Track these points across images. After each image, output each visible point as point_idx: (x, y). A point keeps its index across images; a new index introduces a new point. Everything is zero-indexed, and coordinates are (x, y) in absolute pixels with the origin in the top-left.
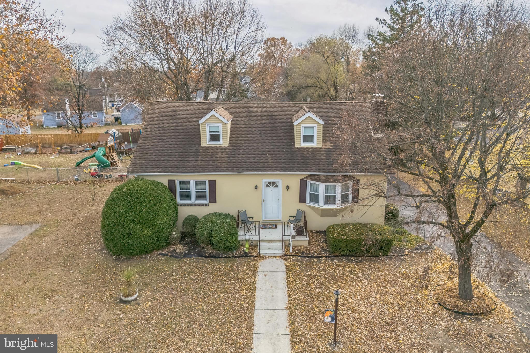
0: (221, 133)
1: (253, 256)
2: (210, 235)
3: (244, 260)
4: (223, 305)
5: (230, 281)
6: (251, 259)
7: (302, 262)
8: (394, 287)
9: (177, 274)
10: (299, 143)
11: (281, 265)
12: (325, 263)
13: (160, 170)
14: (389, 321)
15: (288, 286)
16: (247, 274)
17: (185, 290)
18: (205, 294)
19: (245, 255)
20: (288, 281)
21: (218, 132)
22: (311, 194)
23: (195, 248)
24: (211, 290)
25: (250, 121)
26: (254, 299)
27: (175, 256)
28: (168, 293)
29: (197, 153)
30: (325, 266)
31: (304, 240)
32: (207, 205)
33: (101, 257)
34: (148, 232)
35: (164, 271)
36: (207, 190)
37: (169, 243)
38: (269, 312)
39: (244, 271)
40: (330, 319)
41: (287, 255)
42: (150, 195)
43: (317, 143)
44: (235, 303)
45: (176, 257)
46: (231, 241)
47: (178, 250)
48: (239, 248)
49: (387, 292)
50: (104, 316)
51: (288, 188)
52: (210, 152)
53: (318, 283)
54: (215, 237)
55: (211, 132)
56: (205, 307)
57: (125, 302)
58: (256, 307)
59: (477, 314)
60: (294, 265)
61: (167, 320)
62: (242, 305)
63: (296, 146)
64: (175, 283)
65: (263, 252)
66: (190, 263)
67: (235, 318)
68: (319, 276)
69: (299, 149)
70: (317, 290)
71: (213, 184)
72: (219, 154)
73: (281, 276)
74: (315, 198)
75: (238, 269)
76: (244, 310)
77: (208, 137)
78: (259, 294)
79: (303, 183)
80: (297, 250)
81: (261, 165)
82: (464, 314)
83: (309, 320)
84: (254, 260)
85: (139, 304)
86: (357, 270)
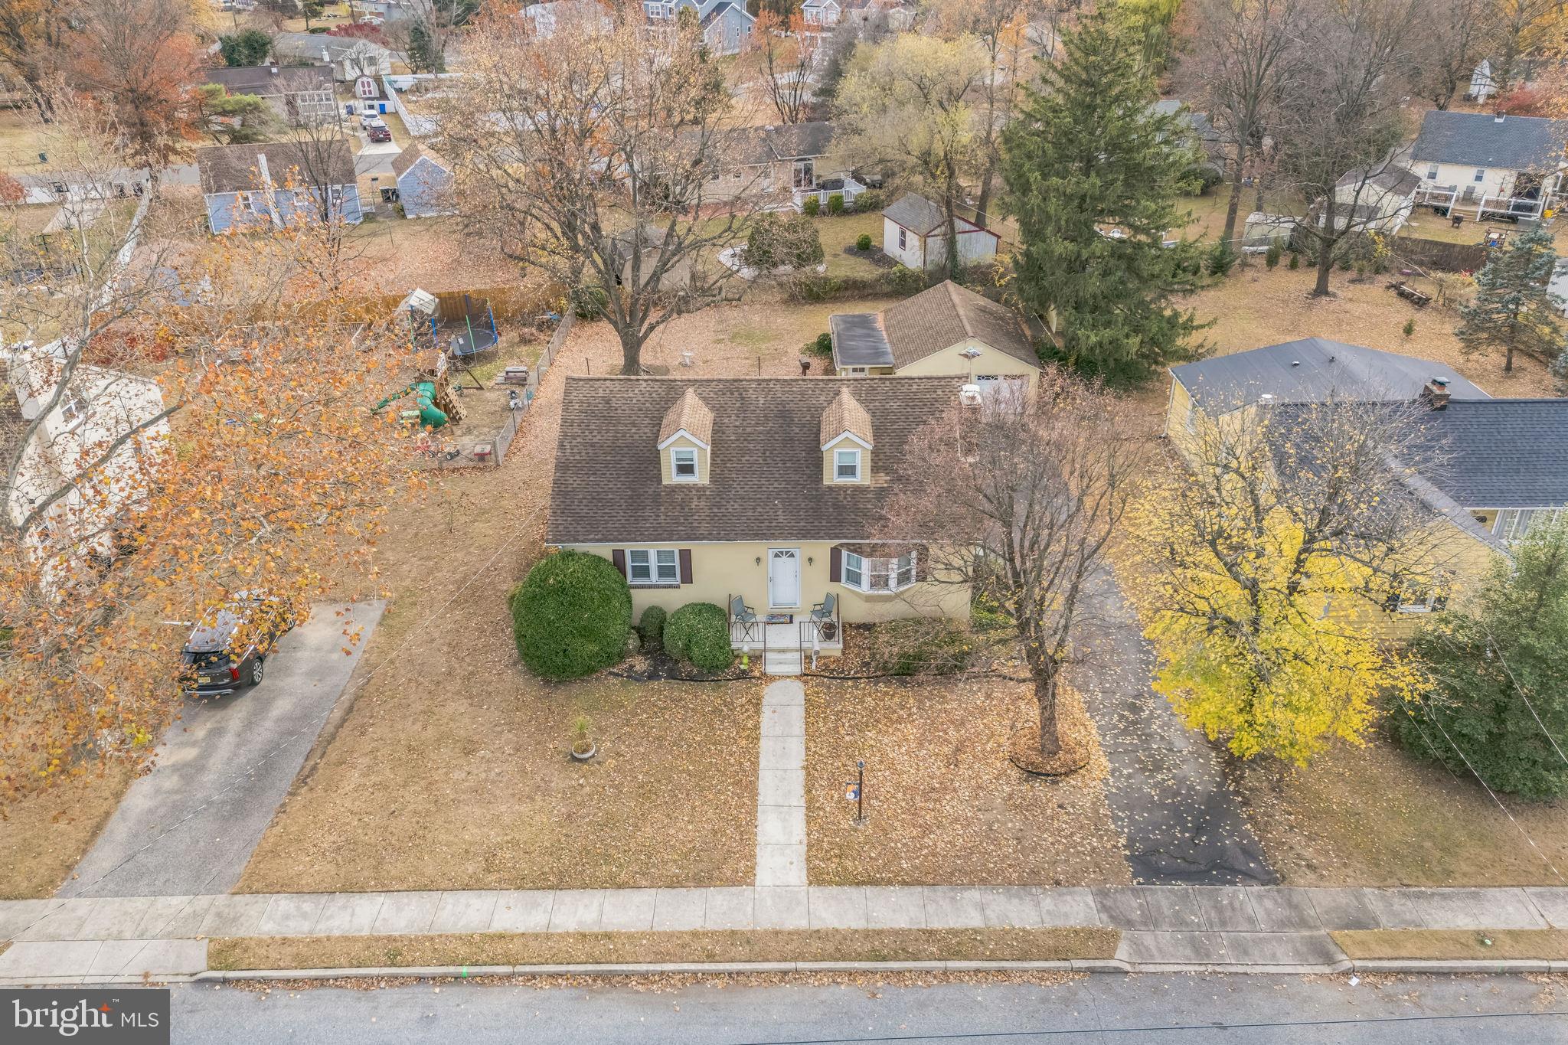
0: (696, 463)
1: (754, 677)
2: (688, 647)
3: (741, 685)
4: (716, 764)
5: (723, 722)
6: (751, 682)
7: (829, 687)
8: (958, 731)
9: (645, 712)
10: (831, 477)
11: (796, 692)
12: (864, 689)
13: (600, 536)
14: (937, 786)
15: (806, 730)
16: (747, 710)
17: (660, 739)
18: (690, 746)
19: (743, 676)
20: (807, 723)
21: (692, 460)
22: (848, 570)
23: (663, 663)
24: (697, 739)
25: (745, 423)
26: (758, 753)
27: (633, 676)
28: (637, 745)
29: (656, 499)
30: (864, 695)
31: (835, 648)
32: (678, 587)
33: (520, 680)
34: (594, 648)
35: (623, 706)
36: (677, 563)
37: (622, 656)
38: (779, 773)
39: (742, 706)
40: (853, 795)
41: (807, 675)
42: (592, 589)
43: (863, 477)
44: (732, 761)
45: (637, 680)
46: (721, 658)
47: (638, 668)
48: (732, 663)
49: (946, 740)
50: (558, 782)
51: (810, 560)
52: (679, 497)
53: (850, 726)
54: (696, 652)
55: (678, 460)
56: (691, 768)
57: (580, 760)
58: (761, 766)
59: (1055, 775)
60: (817, 693)
61: (643, 787)
62: (741, 764)
63: (826, 482)
64: (643, 726)
65: (771, 669)
66: (660, 691)
67: (733, 784)
68: (854, 713)
69: (830, 488)
70: (847, 738)
71: (686, 556)
72: (695, 503)
73: (797, 713)
74: (855, 578)
75: (733, 702)
76: (745, 771)
77: (674, 469)
78: (765, 745)
79: (835, 554)
80: (825, 664)
81: (767, 523)
82: (1039, 774)
83: (831, 786)
84: (757, 685)
85: (599, 763)
86: (911, 701)
